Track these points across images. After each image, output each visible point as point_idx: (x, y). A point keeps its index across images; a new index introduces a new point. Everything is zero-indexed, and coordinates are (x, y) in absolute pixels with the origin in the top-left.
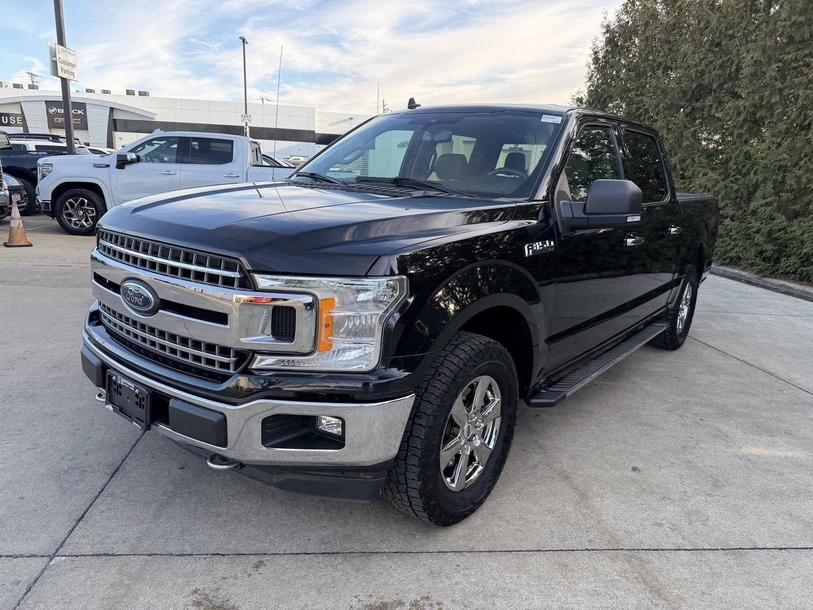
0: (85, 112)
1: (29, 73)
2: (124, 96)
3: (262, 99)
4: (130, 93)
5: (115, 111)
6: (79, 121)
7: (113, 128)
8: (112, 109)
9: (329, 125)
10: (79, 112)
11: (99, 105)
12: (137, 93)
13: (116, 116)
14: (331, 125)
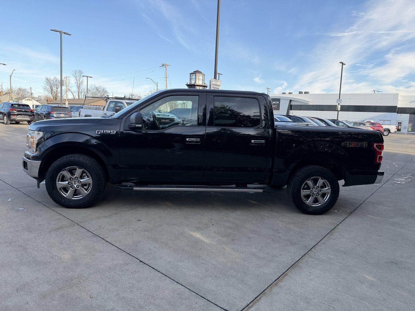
0: (279, 102)
1: (267, 88)
2: (298, 94)
3: (374, 91)
4: (300, 93)
5: (292, 101)
6: (276, 106)
7: (290, 108)
8: (291, 101)
9: (409, 102)
10: (277, 102)
11: (285, 99)
12: (303, 93)
13: (293, 103)
14: (411, 102)
